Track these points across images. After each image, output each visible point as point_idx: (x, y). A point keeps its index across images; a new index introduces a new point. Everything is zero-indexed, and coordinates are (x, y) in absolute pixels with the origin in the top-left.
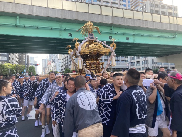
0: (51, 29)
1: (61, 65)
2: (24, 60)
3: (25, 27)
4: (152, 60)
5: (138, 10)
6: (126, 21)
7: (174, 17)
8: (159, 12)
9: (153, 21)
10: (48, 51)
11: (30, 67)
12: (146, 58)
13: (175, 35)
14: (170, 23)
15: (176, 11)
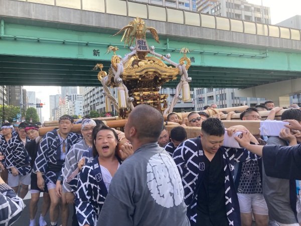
0: (64, 43)
1: (82, 105)
2: (17, 98)
3: (15, 39)
4: (232, 93)
5: (208, 13)
6: (188, 30)
7: (264, 24)
8: (241, 16)
9: (232, 30)
10: (59, 80)
11: (29, 109)
12: (223, 90)
13: (266, 53)
14: (258, 34)
15: (268, 14)
